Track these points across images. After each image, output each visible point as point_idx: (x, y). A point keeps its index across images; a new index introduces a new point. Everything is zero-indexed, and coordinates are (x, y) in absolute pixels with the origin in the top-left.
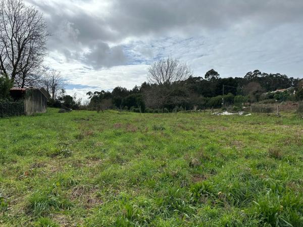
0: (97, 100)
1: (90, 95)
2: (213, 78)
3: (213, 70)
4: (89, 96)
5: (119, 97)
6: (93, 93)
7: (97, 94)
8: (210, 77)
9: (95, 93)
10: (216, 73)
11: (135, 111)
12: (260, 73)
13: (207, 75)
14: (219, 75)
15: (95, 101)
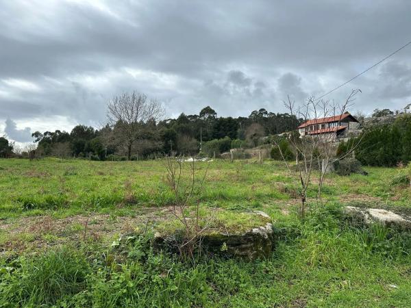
0: (48, 144)
1: (37, 136)
2: (209, 117)
3: (209, 107)
4: (36, 139)
5: (82, 139)
6: (43, 134)
7: (48, 136)
8: (207, 116)
9: (46, 134)
10: (213, 112)
11: (93, 159)
12: (266, 113)
13: (203, 113)
14: (216, 114)
15: (45, 146)
